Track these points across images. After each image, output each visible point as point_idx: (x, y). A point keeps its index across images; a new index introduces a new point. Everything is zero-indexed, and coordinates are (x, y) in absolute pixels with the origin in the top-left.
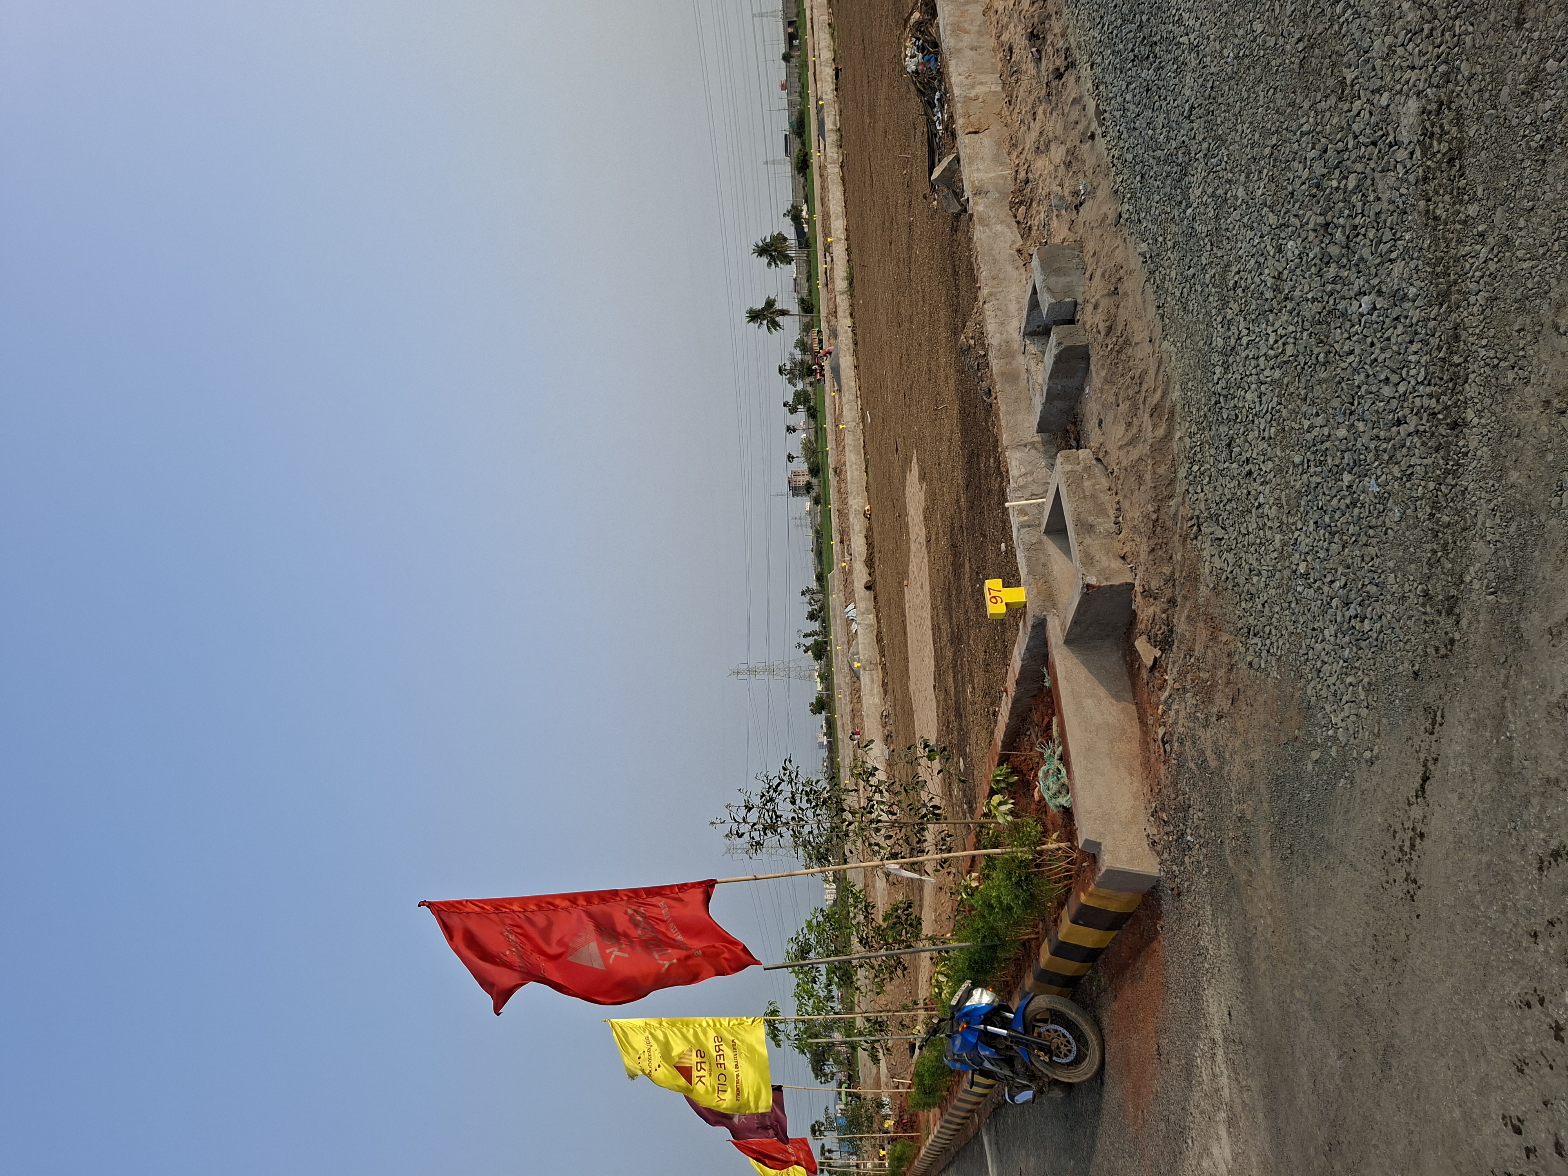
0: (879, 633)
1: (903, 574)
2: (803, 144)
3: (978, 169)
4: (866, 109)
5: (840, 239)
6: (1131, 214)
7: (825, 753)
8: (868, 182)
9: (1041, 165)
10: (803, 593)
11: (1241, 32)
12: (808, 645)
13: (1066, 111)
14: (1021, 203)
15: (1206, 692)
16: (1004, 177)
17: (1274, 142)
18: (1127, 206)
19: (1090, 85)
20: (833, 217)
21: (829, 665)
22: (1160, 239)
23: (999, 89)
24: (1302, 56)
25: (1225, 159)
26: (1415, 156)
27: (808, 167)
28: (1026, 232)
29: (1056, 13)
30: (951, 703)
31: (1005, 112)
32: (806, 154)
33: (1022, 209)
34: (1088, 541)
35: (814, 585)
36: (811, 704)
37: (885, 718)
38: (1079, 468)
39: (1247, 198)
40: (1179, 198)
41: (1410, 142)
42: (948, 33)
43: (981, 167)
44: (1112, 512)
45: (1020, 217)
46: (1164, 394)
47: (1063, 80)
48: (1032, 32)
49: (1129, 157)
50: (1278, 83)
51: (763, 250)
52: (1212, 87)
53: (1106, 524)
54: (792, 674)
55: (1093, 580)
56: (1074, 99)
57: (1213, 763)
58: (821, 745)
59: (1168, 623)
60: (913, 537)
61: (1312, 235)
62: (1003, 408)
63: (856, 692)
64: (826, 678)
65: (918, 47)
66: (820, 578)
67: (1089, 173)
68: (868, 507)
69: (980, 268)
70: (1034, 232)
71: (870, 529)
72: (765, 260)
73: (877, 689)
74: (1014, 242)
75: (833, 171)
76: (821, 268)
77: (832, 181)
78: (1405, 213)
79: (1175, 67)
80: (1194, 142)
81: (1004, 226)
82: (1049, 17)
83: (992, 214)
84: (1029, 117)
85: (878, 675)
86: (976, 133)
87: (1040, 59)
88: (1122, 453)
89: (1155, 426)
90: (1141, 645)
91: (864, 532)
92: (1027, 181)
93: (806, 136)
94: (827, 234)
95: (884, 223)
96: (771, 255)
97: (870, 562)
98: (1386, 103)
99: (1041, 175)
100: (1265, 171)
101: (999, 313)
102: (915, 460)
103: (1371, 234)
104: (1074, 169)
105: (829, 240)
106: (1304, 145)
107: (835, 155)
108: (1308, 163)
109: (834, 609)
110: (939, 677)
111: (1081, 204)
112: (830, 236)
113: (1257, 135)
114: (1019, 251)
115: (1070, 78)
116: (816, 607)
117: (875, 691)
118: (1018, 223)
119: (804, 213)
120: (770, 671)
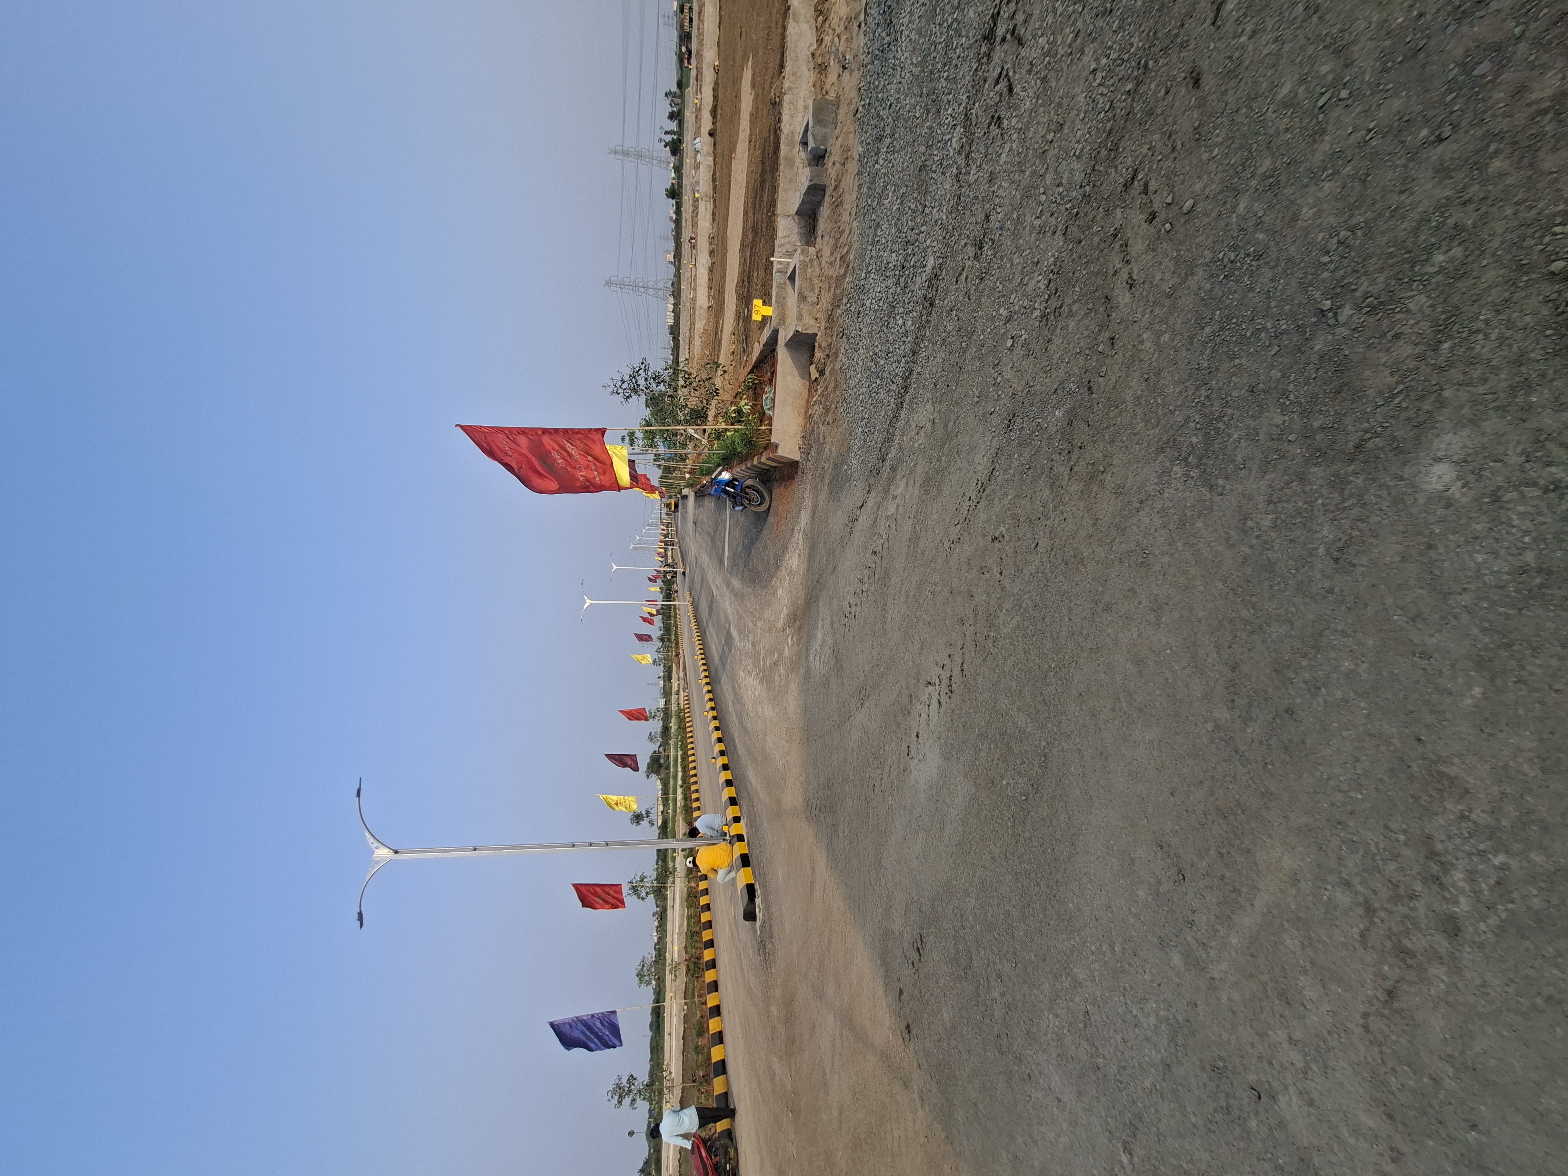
0: (714, 174)
1: (732, 150)
7: (673, 225)
10: (666, 95)
12: (667, 141)
15: (827, 410)
18: (860, 109)
21: (681, 161)
30: (747, 269)
34: (802, 306)
35: (674, 89)
36: (667, 190)
37: (711, 239)
38: (807, 259)
44: (817, 291)
46: (848, 252)
53: (812, 298)
54: (655, 162)
55: (800, 330)
57: (821, 441)
58: (671, 218)
59: (825, 364)
60: (741, 129)
63: (696, 208)
64: (678, 169)
66: (680, 85)
67: (853, 53)
68: (717, 63)
71: (716, 83)
73: (709, 216)
74: (811, 44)
81: (808, 27)
83: (802, 11)
85: (710, 206)
88: (827, 265)
89: (840, 266)
90: (812, 368)
91: (712, 85)
97: (714, 112)
102: (750, 63)
109: (688, 122)
110: (743, 247)
116: (675, 109)
117: (707, 218)
118: (817, 29)
120: (639, 156)
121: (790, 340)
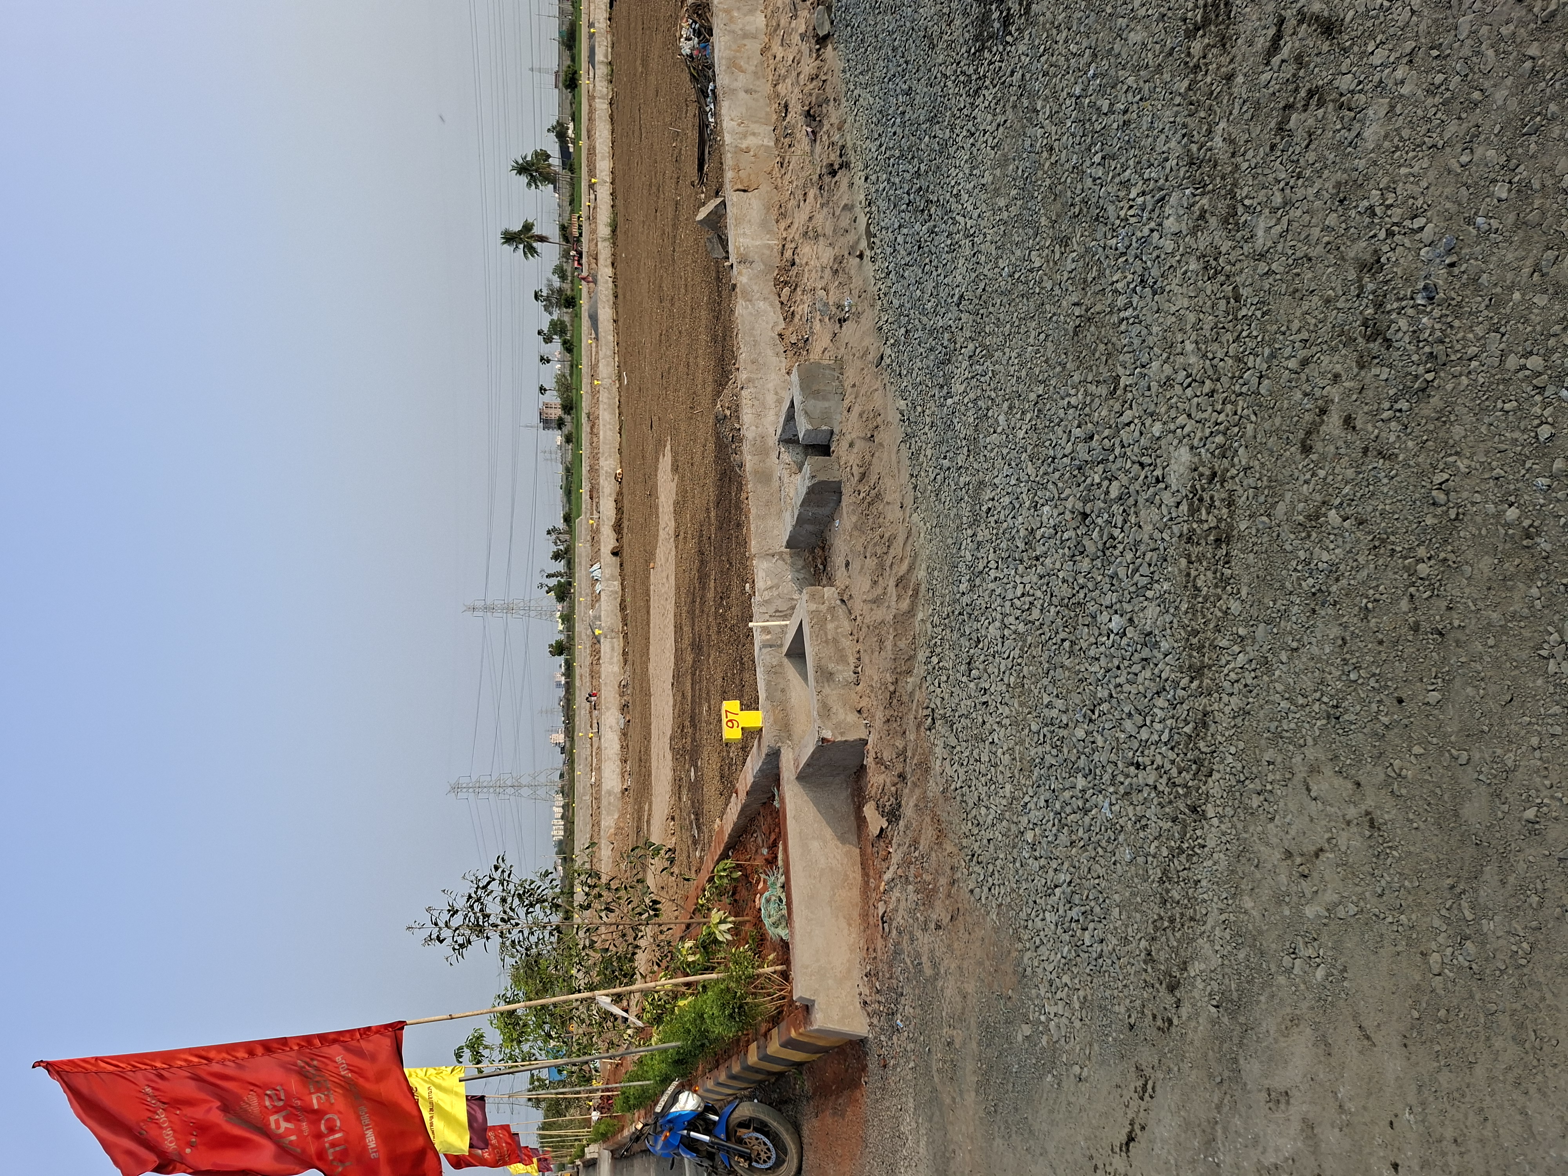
0: (623, 601)
1: (649, 557)
2: (573, 59)
3: (744, 234)
4: (640, 55)
5: (606, 182)
6: (892, 361)
7: (562, 692)
8: (637, 133)
9: (807, 250)
10: (549, 533)
11: (1018, 253)
12: (551, 585)
13: (837, 214)
14: (786, 283)
16: (770, 247)
17: (1041, 392)
18: (888, 351)
19: (862, 197)
20: (598, 157)
21: (572, 608)
22: (919, 409)
23: (772, 144)
24: (1077, 323)
25: (990, 374)
26: (1181, 507)
27: (576, 86)
28: (789, 317)
29: (835, 99)
30: (688, 708)
31: (776, 173)
32: (575, 73)
33: (786, 290)
34: (827, 690)
35: (561, 525)
36: (551, 646)
37: (623, 688)
38: (823, 608)
39: (1008, 431)
40: (941, 380)
41: (1178, 491)
42: (723, 68)
43: (747, 232)
44: (852, 660)
45: (784, 298)
46: (911, 568)
47: (837, 178)
48: (808, 111)
49: (896, 303)
50: (1050, 332)
51: (523, 169)
52: (984, 290)
53: (845, 673)
54: (533, 614)
55: (828, 735)
56: (846, 205)
57: (928, 972)
58: (558, 685)
59: (897, 796)
60: (662, 525)
61: (1068, 516)
62: (753, 511)
63: (596, 653)
64: (568, 619)
65: (694, 30)
66: (567, 519)
67: (856, 293)
68: (619, 471)
69: (739, 348)
70: (796, 320)
71: (620, 493)
72: (524, 179)
73: (617, 657)
74: (776, 324)
75: (602, 107)
76: (585, 202)
77: (600, 118)
78: (1166, 560)
79: (949, 242)
80: (960, 333)
81: (767, 304)
82: (827, 101)
83: (756, 288)
84: (799, 194)
85: (619, 643)
86: (745, 191)
87: (815, 140)
88: (866, 607)
89: (899, 597)
90: (869, 811)
91: (614, 496)
92: (793, 264)
93: (576, 51)
94: (592, 173)
95: (650, 186)
96: (531, 175)
97: (618, 527)
98: (1157, 435)
99: (807, 263)
100: (1029, 416)
101: (756, 403)
102: (668, 447)
103: (1129, 556)
104: (840, 280)
105: (593, 180)
106: (1070, 418)
107: (605, 90)
108: (1073, 439)
109: (580, 556)
110: (677, 677)
111: (845, 321)
112: (595, 177)
113: (1023, 373)
114: (780, 335)
115: (843, 177)
116: (562, 547)
117: (615, 660)
118: (782, 303)
119: (570, 132)
120: (509, 609)
121: (808, 765)
